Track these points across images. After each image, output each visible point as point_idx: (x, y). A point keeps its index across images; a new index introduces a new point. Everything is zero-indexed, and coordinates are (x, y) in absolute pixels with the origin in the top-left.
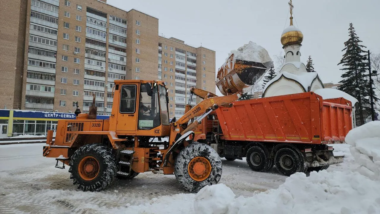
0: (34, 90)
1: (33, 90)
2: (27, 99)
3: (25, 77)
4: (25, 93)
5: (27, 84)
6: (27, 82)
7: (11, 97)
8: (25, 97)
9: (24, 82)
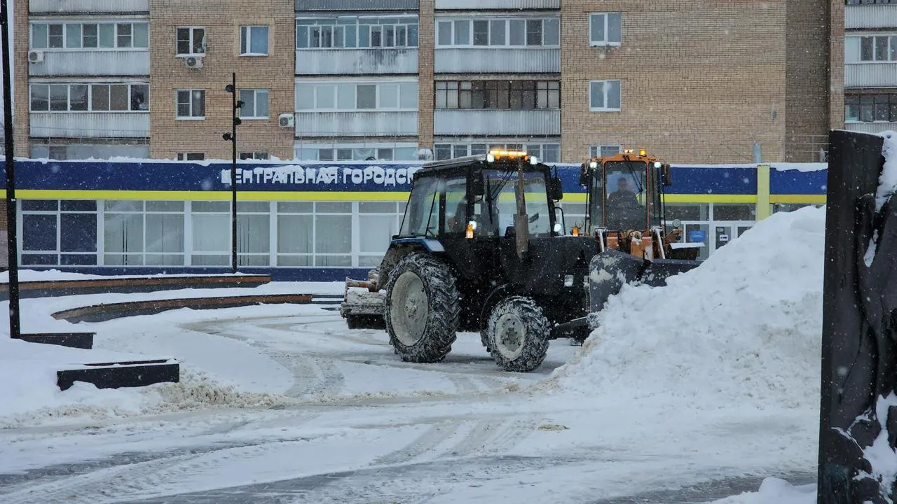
0: (878, 59)
1: (874, 61)
2: (851, 105)
3: (837, 6)
4: (842, 76)
5: (847, 34)
6: (847, 25)
7: (773, 106)
8: (842, 98)
9: (834, 26)
